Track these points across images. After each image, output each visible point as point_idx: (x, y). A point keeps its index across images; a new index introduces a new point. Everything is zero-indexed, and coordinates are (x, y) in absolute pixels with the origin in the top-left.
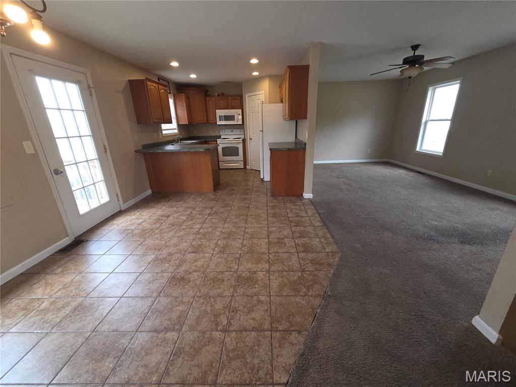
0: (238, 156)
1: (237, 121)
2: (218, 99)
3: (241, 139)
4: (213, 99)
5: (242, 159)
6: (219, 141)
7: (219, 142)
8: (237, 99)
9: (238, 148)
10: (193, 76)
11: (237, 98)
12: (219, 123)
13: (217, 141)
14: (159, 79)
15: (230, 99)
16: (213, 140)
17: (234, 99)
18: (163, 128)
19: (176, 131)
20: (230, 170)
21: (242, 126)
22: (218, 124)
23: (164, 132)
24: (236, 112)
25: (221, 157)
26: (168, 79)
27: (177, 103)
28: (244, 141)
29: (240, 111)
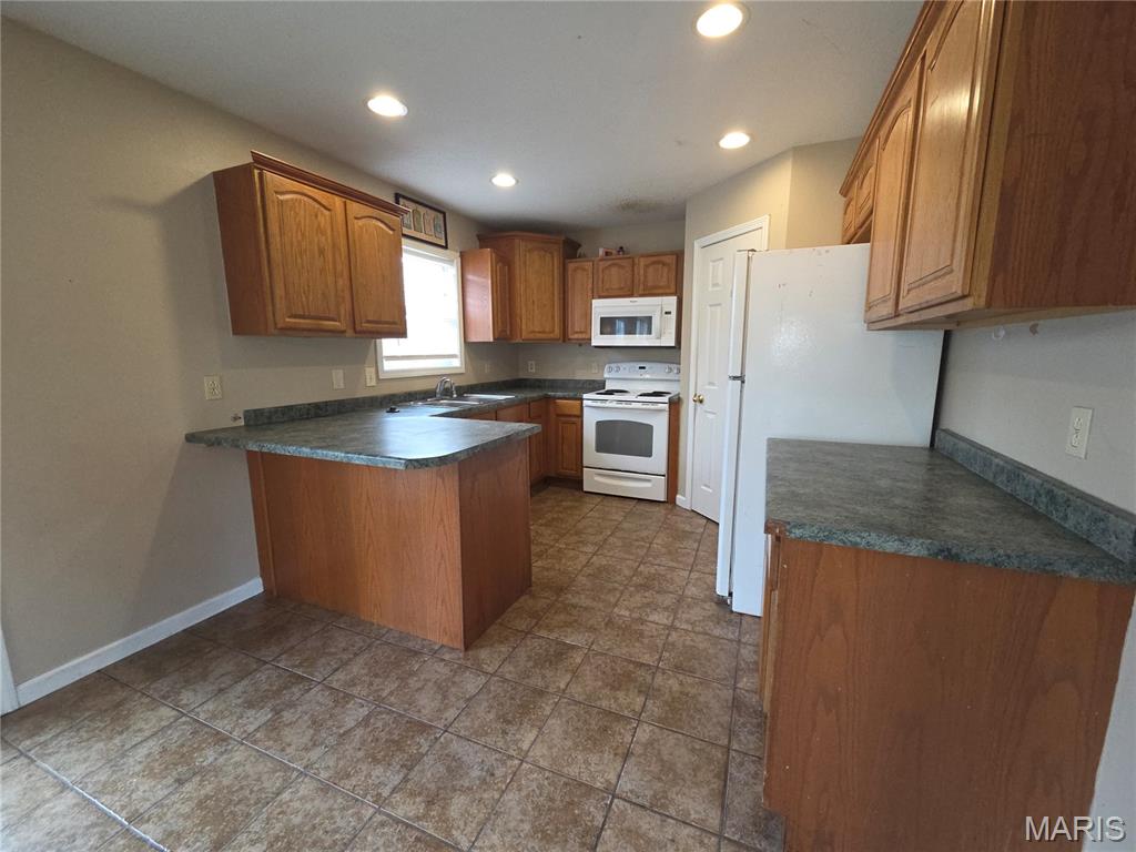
0: (650, 455)
1: (659, 338)
2: (602, 265)
3: (665, 399)
4: (588, 265)
5: (664, 471)
6: (589, 398)
7: (589, 403)
8: (664, 264)
9: (649, 428)
10: (504, 180)
11: (667, 259)
12: (598, 339)
13: (582, 399)
14: (397, 197)
15: (643, 262)
16: (572, 394)
17: (654, 263)
18: (385, 353)
19: (456, 363)
20: (616, 503)
21: (670, 355)
22: (593, 344)
23: (388, 366)
24: (657, 307)
25: (590, 454)
26: (439, 203)
27: (470, 277)
28: (675, 405)
29: (670, 302)
